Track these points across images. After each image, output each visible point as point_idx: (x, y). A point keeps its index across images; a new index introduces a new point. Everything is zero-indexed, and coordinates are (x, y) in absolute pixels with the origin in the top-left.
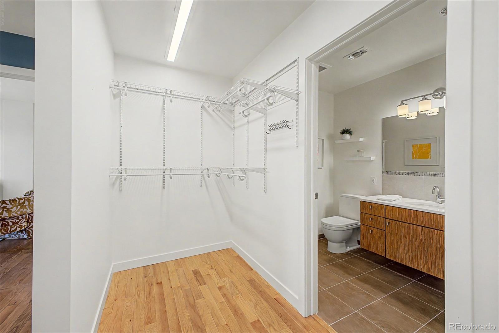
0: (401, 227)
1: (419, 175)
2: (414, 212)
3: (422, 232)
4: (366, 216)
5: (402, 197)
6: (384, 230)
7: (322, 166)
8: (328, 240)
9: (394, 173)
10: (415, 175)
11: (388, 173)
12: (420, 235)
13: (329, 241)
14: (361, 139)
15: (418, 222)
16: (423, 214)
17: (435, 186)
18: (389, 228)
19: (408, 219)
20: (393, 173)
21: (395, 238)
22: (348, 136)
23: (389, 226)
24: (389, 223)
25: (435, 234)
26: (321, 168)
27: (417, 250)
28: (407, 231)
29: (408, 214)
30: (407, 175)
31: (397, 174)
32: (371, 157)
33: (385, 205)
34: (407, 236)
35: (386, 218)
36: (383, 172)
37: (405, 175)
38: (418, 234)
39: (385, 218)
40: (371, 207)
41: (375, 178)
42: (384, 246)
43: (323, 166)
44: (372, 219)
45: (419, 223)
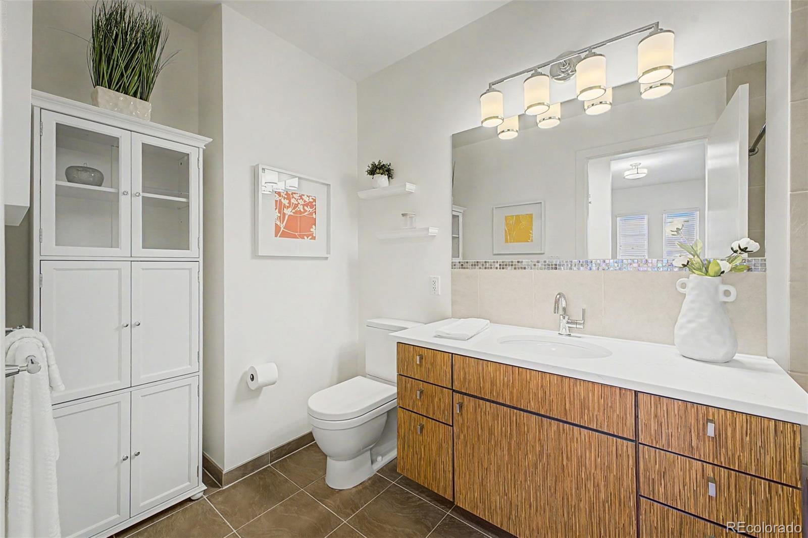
0: (489, 418)
1: (525, 268)
2: (522, 372)
3: (540, 432)
4: (409, 385)
5: (490, 322)
6: (451, 425)
7: (328, 252)
8: (326, 456)
9: (475, 265)
10: (515, 269)
11: (462, 265)
12: (535, 442)
13: (328, 458)
14: (409, 187)
15: (530, 402)
16: (542, 378)
17: (558, 294)
18: (461, 421)
19: (507, 393)
20: (472, 265)
21: (476, 450)
22: (382, 179)
23: (462, 414)
24: (461, 407)
25: (572, 440)
26: (327, 258)
27: (529, 487)
28: (504, 429)
29: (506, 379)
30: (500, 268)
31: (480, 268)
32: (428, 229)
33: (452, 354)
34: (504, 443)
35: (454, 391)
36: (452, 263)
37: (497, 268)
38: (530, 437)
39: (452, 389)
40: (421, 358)
41: (438, 279)
42: (451, 469)
43: (330, 254)
44: (422, 392)
45: (532, 407)
